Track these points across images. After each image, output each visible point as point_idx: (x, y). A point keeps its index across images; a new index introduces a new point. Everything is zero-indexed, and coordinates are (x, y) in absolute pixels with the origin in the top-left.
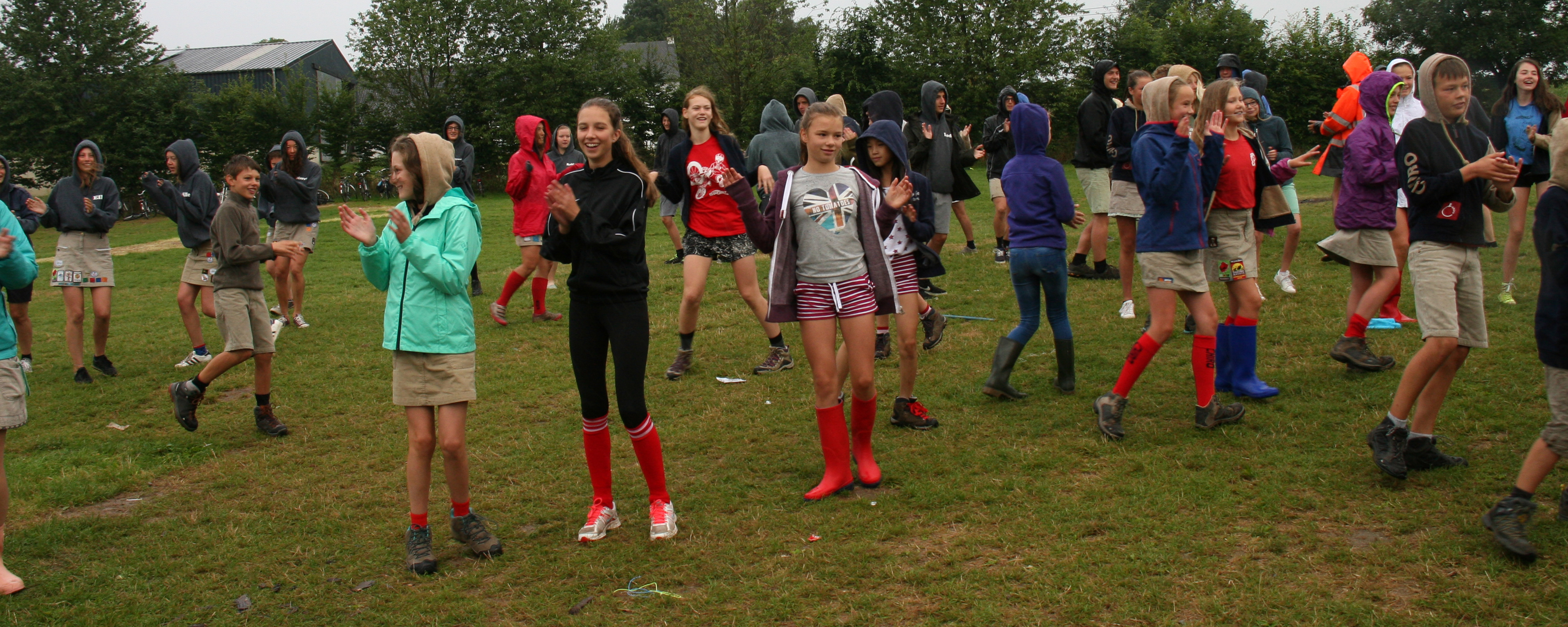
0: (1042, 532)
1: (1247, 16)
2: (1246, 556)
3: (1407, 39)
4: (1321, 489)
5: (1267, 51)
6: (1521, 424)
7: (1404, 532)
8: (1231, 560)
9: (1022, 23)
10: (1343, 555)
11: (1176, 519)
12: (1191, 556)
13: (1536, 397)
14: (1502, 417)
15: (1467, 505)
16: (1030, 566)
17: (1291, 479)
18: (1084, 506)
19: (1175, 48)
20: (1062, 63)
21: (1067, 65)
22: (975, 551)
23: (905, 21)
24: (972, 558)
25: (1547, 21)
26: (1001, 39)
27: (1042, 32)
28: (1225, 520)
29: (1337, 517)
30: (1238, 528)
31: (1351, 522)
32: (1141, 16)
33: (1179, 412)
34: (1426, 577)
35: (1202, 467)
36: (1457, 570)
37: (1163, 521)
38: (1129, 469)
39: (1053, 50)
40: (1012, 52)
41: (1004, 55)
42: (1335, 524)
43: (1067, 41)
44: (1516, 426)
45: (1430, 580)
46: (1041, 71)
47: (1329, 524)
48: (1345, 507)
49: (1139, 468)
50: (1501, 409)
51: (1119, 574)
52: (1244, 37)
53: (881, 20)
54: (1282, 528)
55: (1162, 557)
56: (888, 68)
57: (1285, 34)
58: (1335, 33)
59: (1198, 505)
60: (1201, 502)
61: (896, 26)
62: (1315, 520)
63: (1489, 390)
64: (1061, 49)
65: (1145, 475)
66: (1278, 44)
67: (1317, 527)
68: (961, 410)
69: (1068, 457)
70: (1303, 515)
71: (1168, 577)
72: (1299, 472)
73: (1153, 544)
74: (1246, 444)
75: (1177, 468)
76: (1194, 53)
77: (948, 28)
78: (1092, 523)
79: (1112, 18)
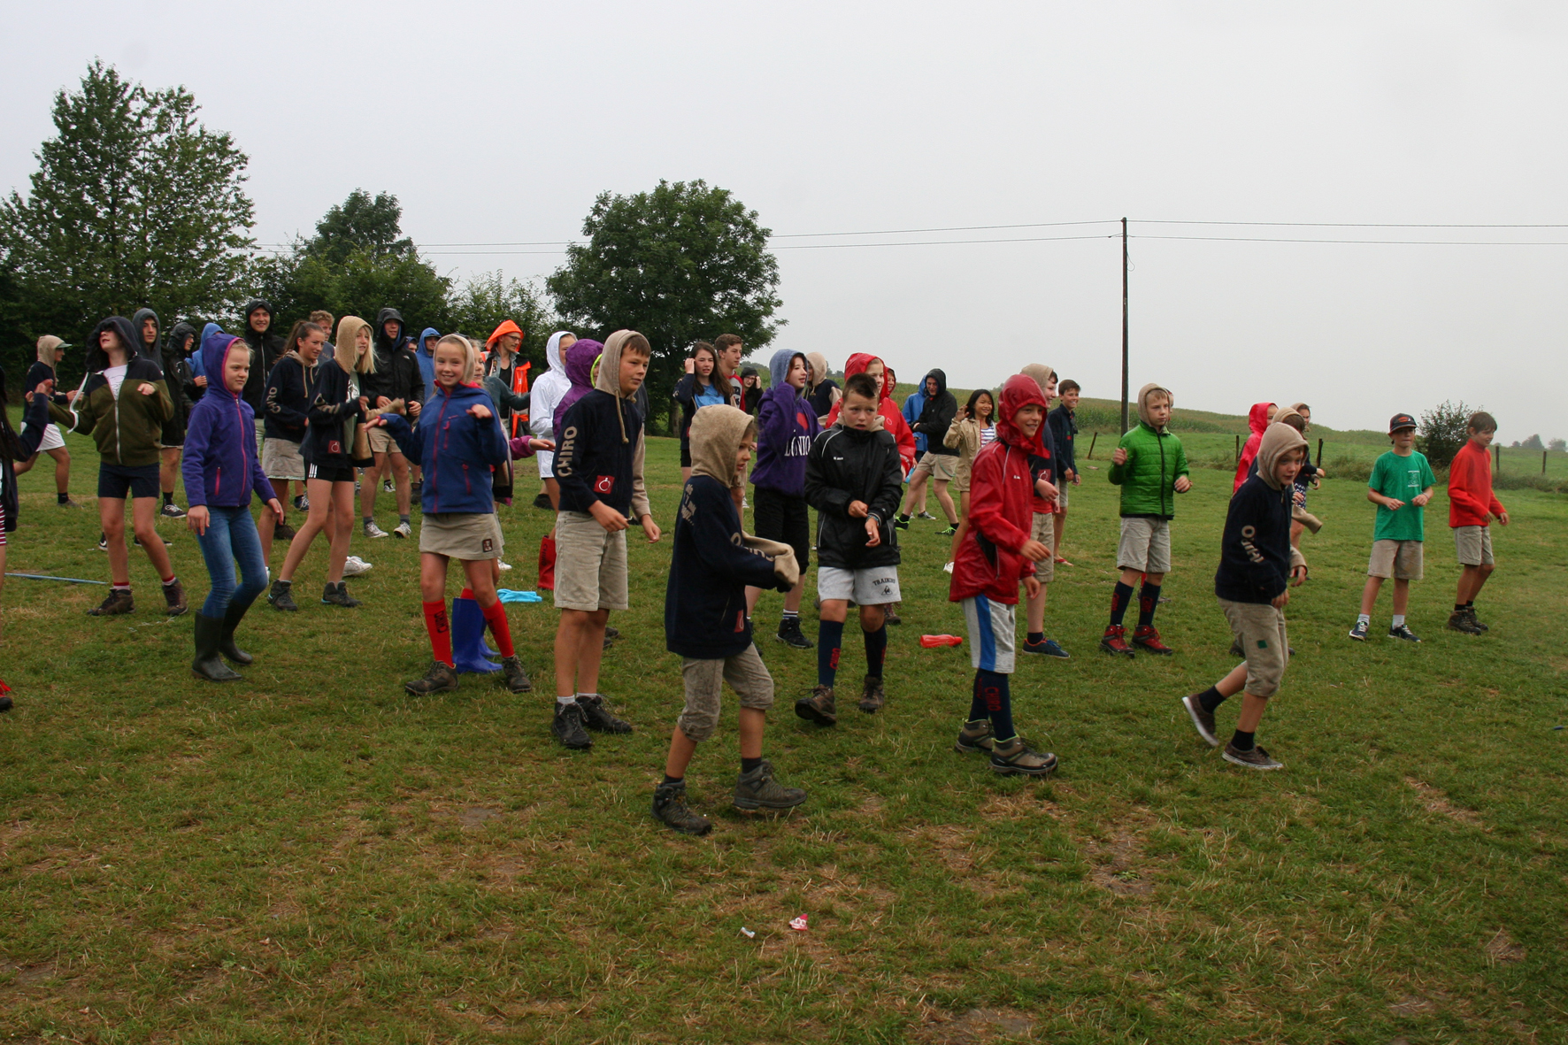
0: (127, 826)
1: (432, 273)
2: (353, 841)
3: (587, 313)
4: (439, 767)
5: (449, 310)
6: (640, 697)
7: (516, 808)
8: (337, 846)
9: (183, 252)
10: (453, 835)
11: (282, 803)
12: (294, 844)
13: (656, 671)
14: (623, 690)
15: (579, 778)
16: (108, 866)
17: (409, 757)
18: (180, 793)
19: (352, 298)
20: (226, 301)
21: (232, 305)
22: (42, 852)
23: (42, 231)
24: (37, 861)
25: (714, 311)
26: (156, 267)
27: (206, 264)
28: (335, 804)
29: (452, 796)
30: (349, 811)
31: (465, 800)
32: (317, 259)
33: (301, 688)
34: (532, 853)
35: (318, 746)
36: (562, 844)
37: (267, 807)
38: (236, 751)
39: (217, 285)
40: (169, 282)
41: (160, 285)
42: (450, 803)
43: (233, 277)
44: (634, 699)
45: (535, 855)
46: (201, 308)
47: (444, 803)
48: (461, 785)
49: (248, 750)
50: (624, 682)
51: (211, 868)
52: (425, 294)
53: (11, 227)
54: (394, 809)
55: (261, 846)
56: (14, 286)
57: (468, 294)
58: (518, 299)
59: (308, 788)
60: (311, 785)
61: (29, 237)
62: (429, 800)
63: (615, 664)
64: (226, 285)
65: (254, 757)
66: (460, 304)
67: (430, 807)
68: (48, 687)
69: (170, 739)
70: (418, 795)
71: (265, 869)
72: (418, 750)
73: (253, 833)
74: (367, 721)
75: (291, 748)
76: (372, 305)
77: (94, 247)
78: (186, 812)
79: (286, 258)
